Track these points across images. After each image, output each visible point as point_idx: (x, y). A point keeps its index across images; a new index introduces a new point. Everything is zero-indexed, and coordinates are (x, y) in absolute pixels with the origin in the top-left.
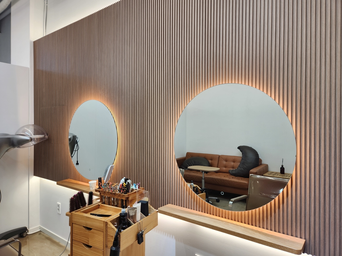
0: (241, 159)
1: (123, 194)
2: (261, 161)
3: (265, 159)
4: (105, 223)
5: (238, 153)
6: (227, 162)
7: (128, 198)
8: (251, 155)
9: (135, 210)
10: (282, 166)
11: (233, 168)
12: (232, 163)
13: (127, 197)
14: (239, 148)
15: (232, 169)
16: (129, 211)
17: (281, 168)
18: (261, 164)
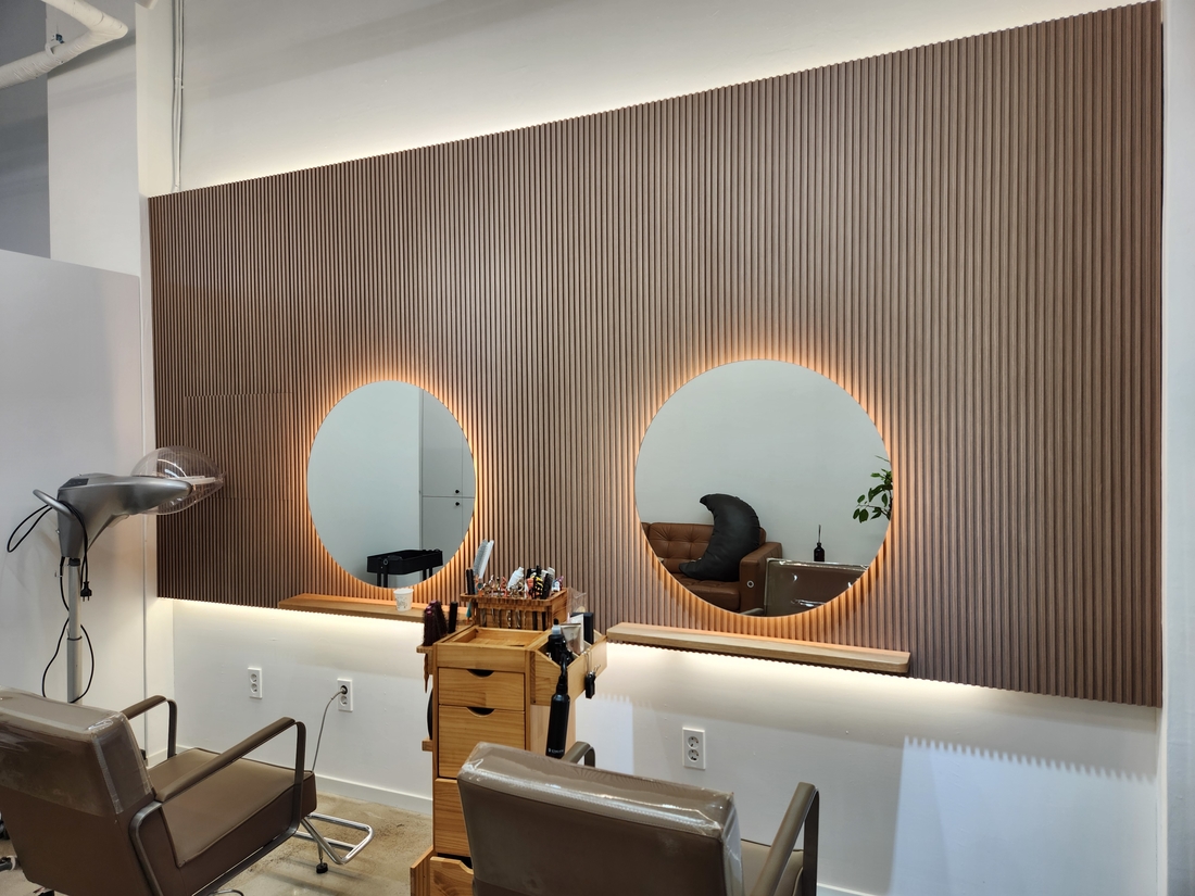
0: (710, 531)
1: (538, 599)
2: (764, 533)
3: (774, 526)
4: (528, 654)
5: (702, 516)
6: (671, 543)
7: (549, 608)
8: (737, 520)
9: (577, 630)
10: (819, 545)
11: (690, 558)
12: (687, 545)
13: (548, 604)
14: (704, 500)
15: (688, 561)
16: (564, 631)
17: (815, 551)
18: (764, 544)
